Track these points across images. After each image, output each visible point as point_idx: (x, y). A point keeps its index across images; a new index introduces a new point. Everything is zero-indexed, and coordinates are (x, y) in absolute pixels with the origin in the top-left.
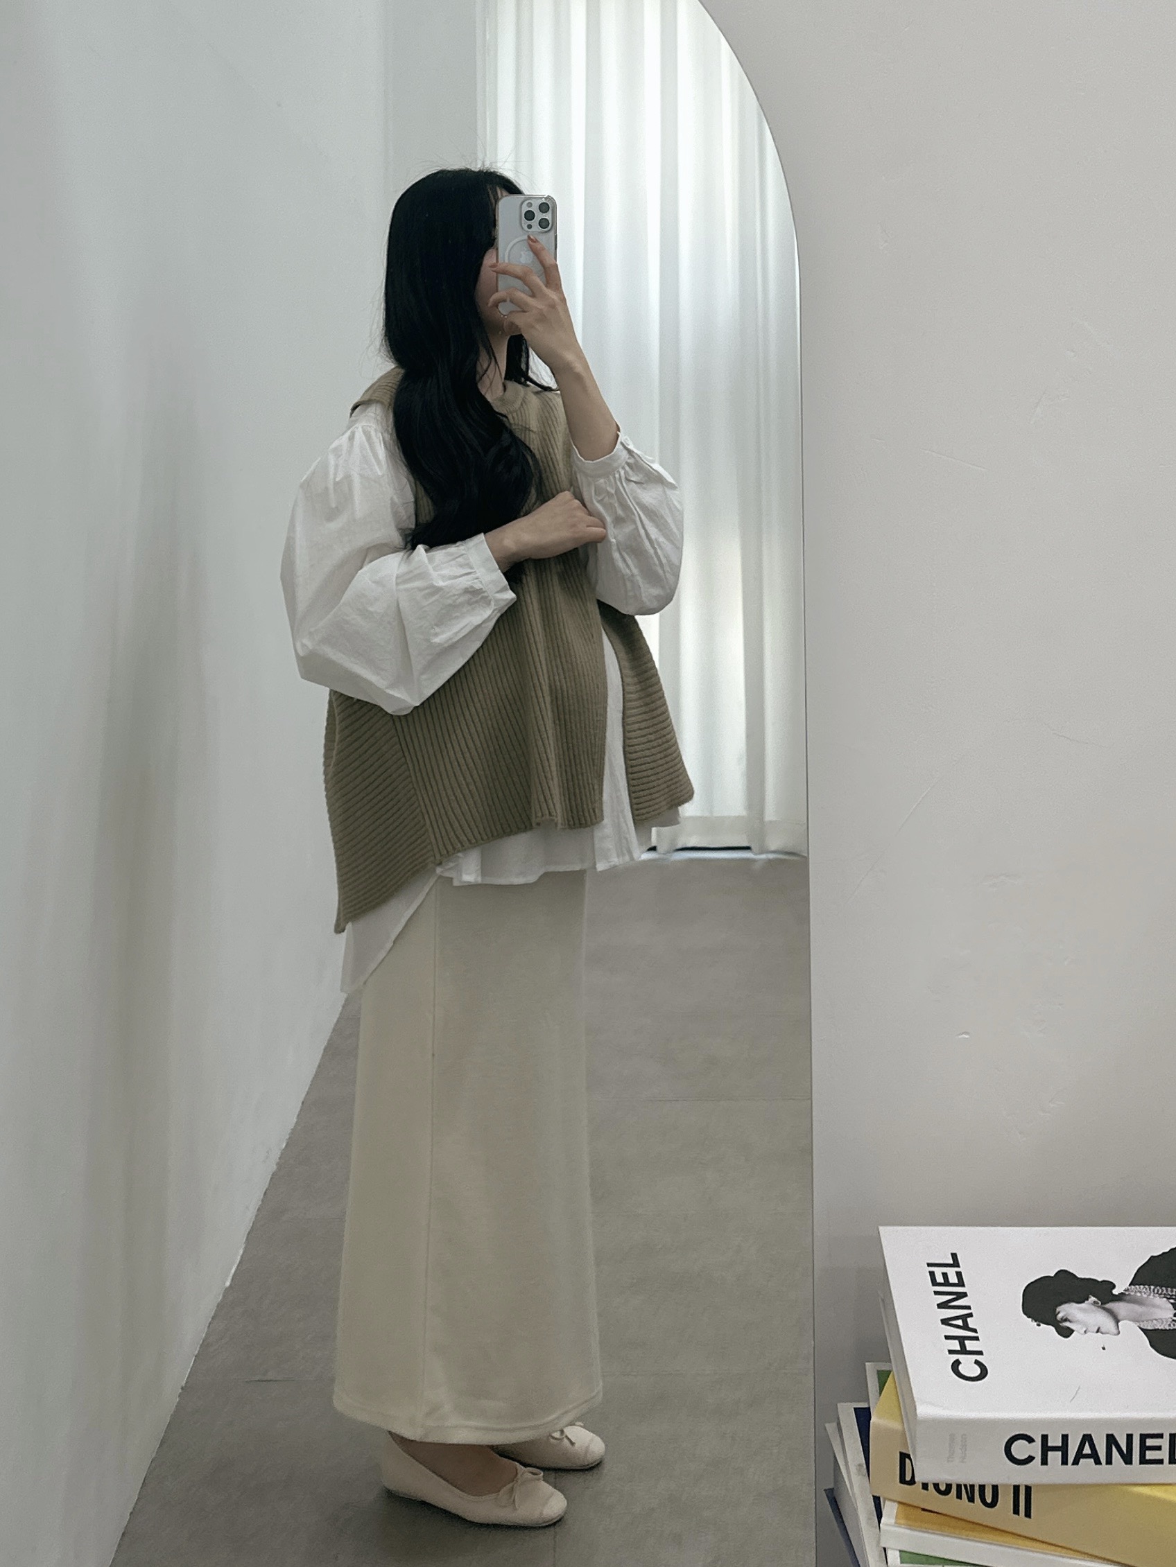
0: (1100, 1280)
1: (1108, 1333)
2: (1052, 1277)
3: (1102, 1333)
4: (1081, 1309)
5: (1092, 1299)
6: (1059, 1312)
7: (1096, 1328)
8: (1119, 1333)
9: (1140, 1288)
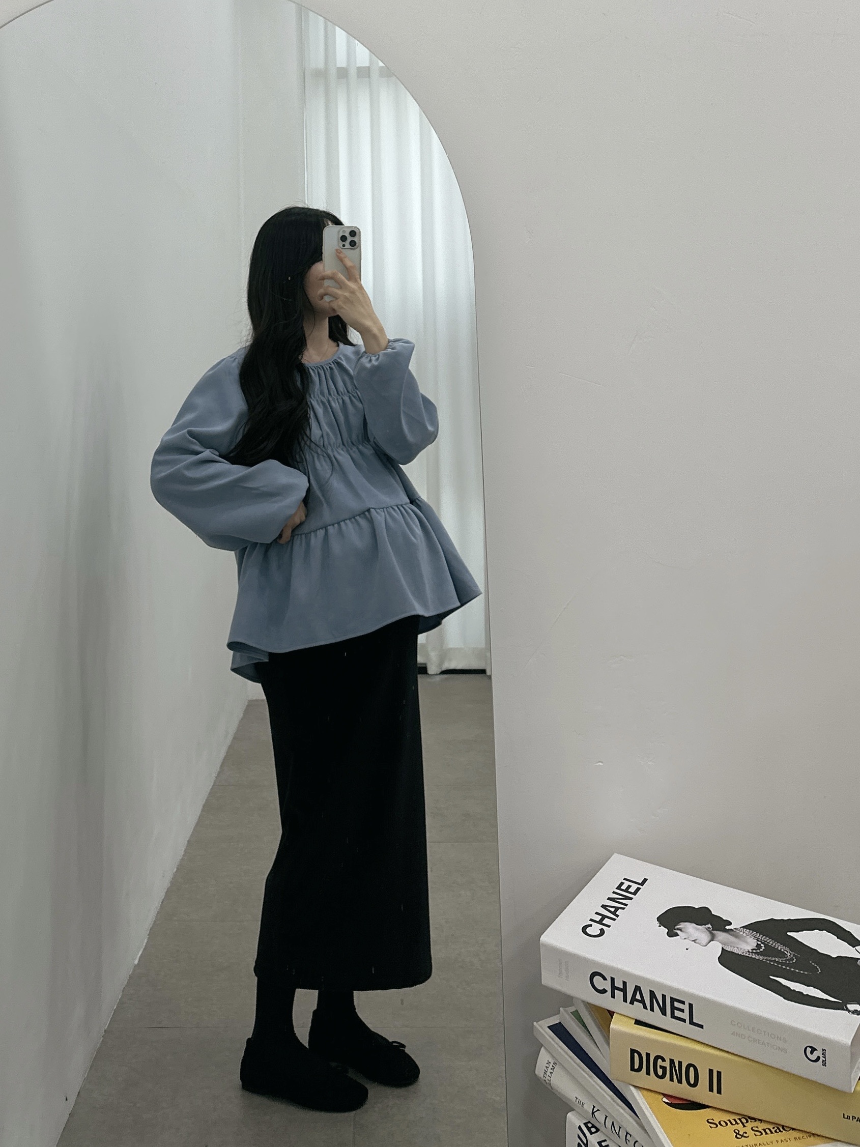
0: (724, 919)
1: (699, 944)
2: (694, 908)
3: (695, 942)
4: (694, 927)
5: (709, 926)
6: (680, 925)
7: (694, 939)
8: (706, 946)
9: (746, 931)
